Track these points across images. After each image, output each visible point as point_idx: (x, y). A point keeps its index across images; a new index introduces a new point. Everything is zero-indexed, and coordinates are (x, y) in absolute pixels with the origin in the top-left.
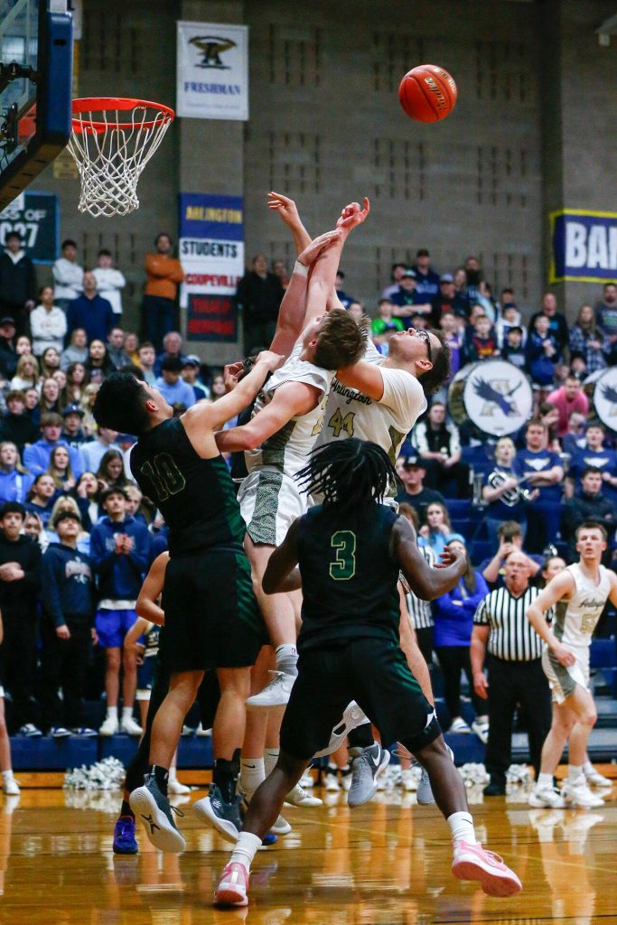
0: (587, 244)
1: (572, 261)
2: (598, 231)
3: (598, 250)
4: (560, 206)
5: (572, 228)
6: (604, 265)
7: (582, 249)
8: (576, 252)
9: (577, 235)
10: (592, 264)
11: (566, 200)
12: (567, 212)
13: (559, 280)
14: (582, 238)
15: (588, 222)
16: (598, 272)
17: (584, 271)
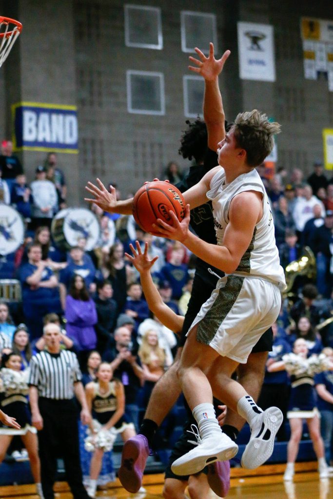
0: (37, 125)
1: (28, 137)
2: (44, 117)
3: (44, 129)
4: (19, 99)
5: (28, 116)
6: (48, 139)
7: (34, 129)
8: (30, 131)
9: (31, 119)
10: (40, 139)
11: (24, 96)
12: (25, 104)
13: (19, 150)
14: (34, 122)
15: (38, 111)
16: (44, 144)
17: (36, 143)
